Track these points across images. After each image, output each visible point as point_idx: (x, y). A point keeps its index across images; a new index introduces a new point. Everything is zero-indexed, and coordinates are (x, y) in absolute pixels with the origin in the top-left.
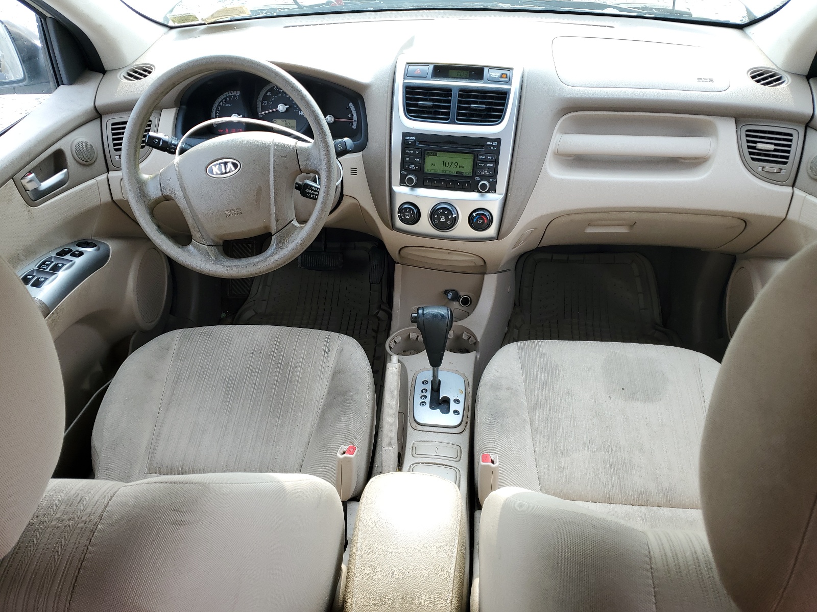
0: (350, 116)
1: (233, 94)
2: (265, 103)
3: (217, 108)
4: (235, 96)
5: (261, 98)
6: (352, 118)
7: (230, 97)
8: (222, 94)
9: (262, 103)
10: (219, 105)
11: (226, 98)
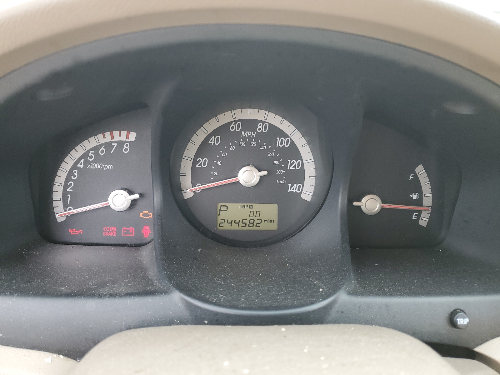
0: (415, 197)
1: (117, 138)
2: (203, 162)
3: (70, 173)
4: (121, 144)
5: (191, 150)
6: (419, 202)
7: (108, 145)
8: (86, 136)
9: (195, 162)
10: (75, 166)
11: (96, 149)
